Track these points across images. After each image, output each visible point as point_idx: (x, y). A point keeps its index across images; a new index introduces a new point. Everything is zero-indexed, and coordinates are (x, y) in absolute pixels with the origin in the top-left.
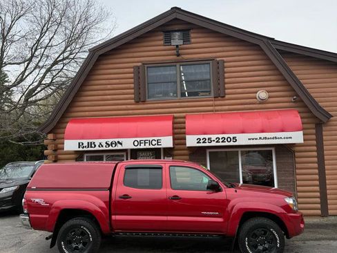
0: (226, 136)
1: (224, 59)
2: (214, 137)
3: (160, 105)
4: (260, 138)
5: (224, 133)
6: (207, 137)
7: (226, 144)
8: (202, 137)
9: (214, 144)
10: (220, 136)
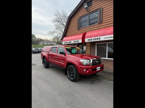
0: (97, 37)
1: (103, 7)
2: (93, 38)
3: (83, 30)
4: (109, 37)
5: (96, 36)
6: (91, 38)
7: (97, 40)
8: (89, 39)
9: (93, 41)
10: (95, 38)
